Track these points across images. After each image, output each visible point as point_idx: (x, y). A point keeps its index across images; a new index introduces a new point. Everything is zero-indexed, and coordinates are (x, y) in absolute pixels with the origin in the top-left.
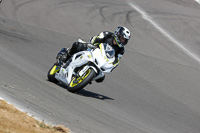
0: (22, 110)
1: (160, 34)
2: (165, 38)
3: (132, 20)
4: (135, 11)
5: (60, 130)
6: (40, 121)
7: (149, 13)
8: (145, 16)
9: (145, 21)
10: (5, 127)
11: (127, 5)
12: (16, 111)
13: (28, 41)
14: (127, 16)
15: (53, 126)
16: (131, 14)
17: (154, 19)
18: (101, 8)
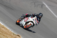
0: (8, 29)
1: (51, 12)
2: (52, 13)
3: (43, 7)
4: (44, 5)
5: (18, 36)
6: (13, 33)
7: (48, 6)
8: (47, 6)
9: (47, 8)
10: (3, 33)
11: (42, 3)
12: (7, 29)
13: (13, 9)
14: (42, 6)
15: (17, 34)
16: (43, 5)
17: (49, 8)
18: (35, 3)
